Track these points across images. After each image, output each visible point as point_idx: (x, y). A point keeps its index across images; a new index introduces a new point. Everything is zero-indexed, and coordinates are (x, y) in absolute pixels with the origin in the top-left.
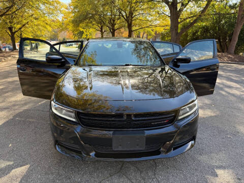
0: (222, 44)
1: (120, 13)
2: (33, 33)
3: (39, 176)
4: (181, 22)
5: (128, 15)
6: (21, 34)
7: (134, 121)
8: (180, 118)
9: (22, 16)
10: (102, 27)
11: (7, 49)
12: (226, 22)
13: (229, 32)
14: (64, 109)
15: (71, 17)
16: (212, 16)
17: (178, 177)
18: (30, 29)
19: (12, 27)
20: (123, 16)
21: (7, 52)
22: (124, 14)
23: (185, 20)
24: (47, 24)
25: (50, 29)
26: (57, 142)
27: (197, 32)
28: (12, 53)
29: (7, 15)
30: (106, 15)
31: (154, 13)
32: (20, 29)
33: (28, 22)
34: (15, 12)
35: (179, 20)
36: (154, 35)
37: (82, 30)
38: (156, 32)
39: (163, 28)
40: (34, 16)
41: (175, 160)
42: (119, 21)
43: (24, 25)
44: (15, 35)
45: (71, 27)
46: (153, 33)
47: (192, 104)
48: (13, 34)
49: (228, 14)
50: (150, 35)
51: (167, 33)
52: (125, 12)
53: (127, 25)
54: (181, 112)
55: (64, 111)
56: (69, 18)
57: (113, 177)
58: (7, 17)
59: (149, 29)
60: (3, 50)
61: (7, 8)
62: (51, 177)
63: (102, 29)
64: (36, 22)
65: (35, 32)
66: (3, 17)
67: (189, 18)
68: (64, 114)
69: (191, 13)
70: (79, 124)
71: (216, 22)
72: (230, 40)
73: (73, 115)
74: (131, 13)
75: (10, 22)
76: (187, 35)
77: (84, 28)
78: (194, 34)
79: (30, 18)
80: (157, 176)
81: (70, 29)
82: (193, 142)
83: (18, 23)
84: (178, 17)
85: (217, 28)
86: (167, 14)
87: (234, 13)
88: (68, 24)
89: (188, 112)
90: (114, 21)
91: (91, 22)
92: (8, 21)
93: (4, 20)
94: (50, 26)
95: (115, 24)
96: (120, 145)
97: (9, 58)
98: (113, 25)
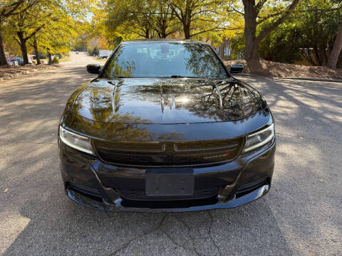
0: (319, 54)
1: (173, 10)
2: (51, 40)
3: (43, 233)
4: (261, 21)
5: (184, 14)
6: (35, 42)
7: (176, 153)
8: (246, 150)
9: (36, 17)
10: (148, 30)
11: (16, 63)
12: (325, 23)
13: (329, 37)
14: (77, 137)
15: (105, 18)
16: (304, 13)
17: (243, 237)
18: (48, 34)
19: (23, 32)
20: (177, 15)
21: (15, 67)
22: (179, 12)
23: (265, 18)
24: (70, 27)
25: (75, 34)
26: (68, 185)
27: (283, 36)
28: (22, 68)
29: (14, 14)
30: (154, 13)
31: (222, 10)
32: (34, 34)
33: (44, 25)
34: (25, 10)
35: (257, 19)
36: (222, 41)
37: (119, 35)
38: (224, 38)
39: (235, 31)
40: (52, 16)
41: (241, 213)
42: (172, 21)
43: (38, 29)
44: (27, 44)
45: (103, 32)
46: (220, 39)
47: (266, 129)
48: (23, 41)
49: (328, 10)
50: (216, 41)
51: (240, 39)
52: (180, 9)
53: (182, 28)
54: (248, 142)
55: (77, 140)
56: (102, 19)
57: (148, 235)
58: (16, 17)
59: (215, 34)
60: (11, 64)
61: (15, 4)
62: (59, 234)
63: (147, 33)
64: (55, 25)
65: (55, 39)
66: (10, 18)
67: (272, 16)
68: (77, 145)
69: (275, 9)
70: (98, 158)
71: (312, 22)
72: (331, 48)
73: (88, 144)
74: (189, 11)
75: (19, 25)
76: (268, 42)
77: (123, 33)
78: (279, 39)
79: (48, 19)
80: (212, 235)
81: (103, 34)
82: (267, 186)
83: (30, 26)
84: (256, 14)
85: (313, 31)
86: (240, 11)
87: (337, 9)
88: (100, 28)
89: (259, 142)
90: (164, 21)
91: (133, 24)
92: (16, 23)
93: (11, 22)
94: (75, 29)
95: (167, 27)
96: (157, 189)
97: (18, 74)
98: (163, 28)
